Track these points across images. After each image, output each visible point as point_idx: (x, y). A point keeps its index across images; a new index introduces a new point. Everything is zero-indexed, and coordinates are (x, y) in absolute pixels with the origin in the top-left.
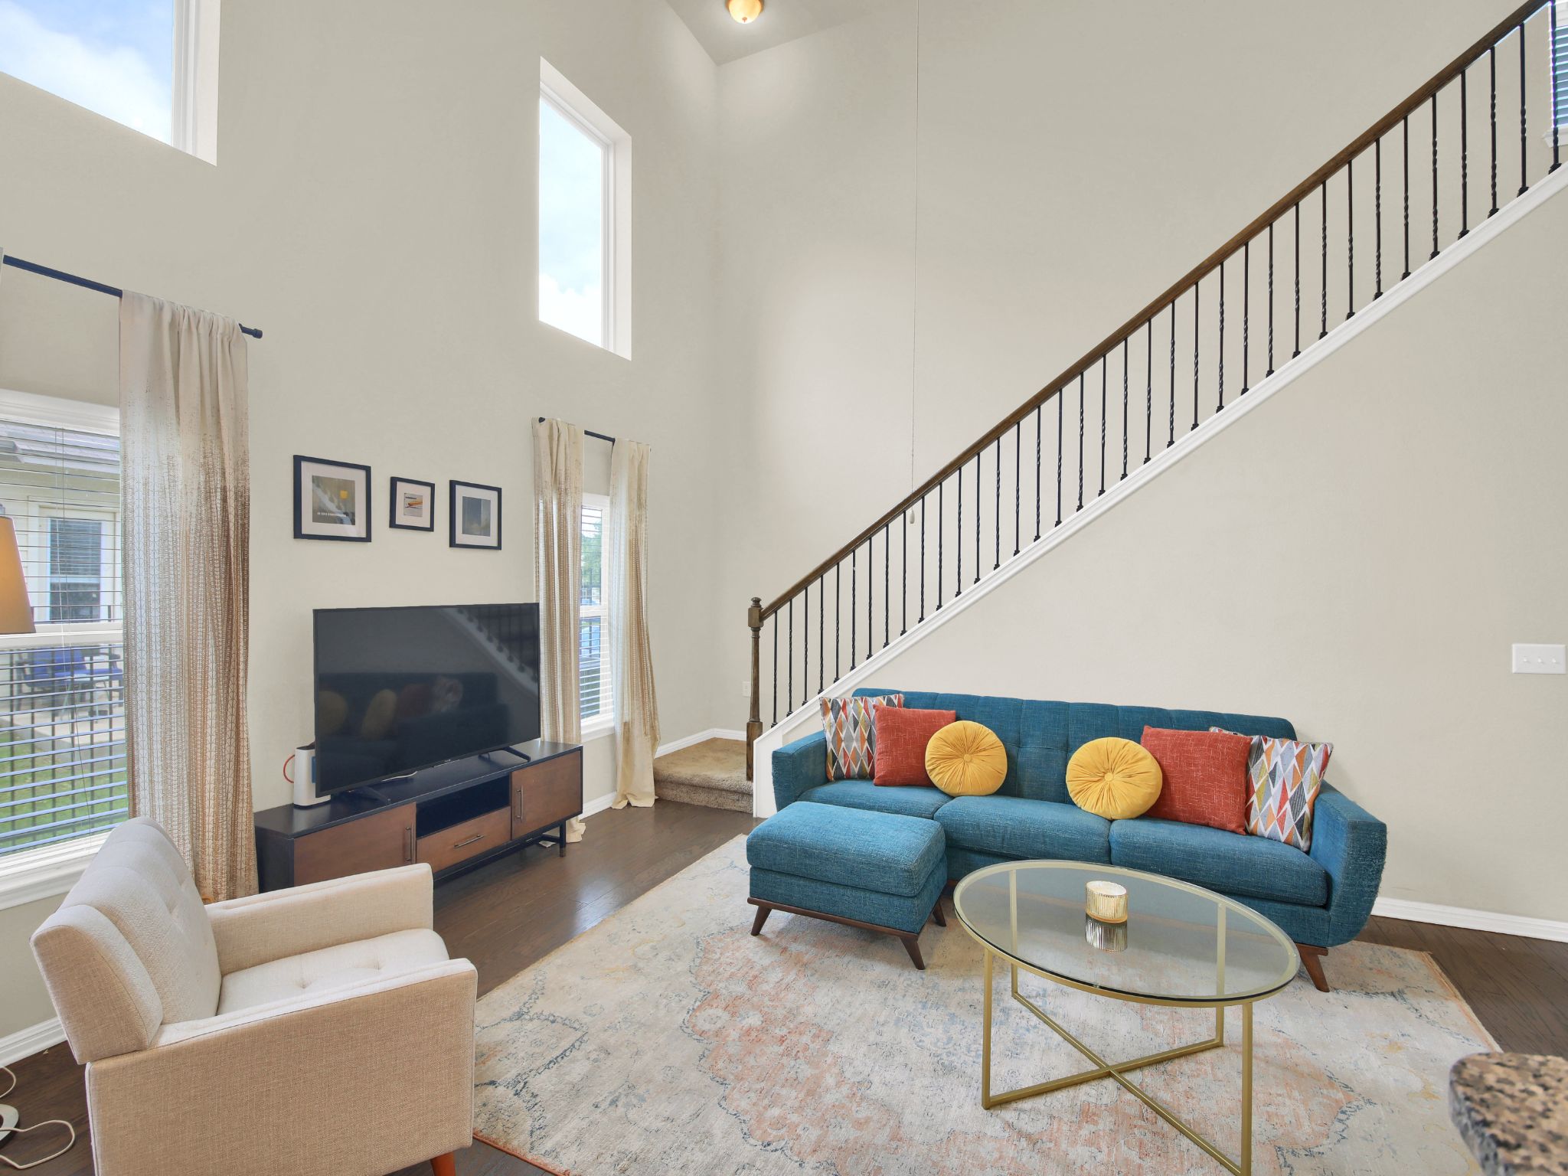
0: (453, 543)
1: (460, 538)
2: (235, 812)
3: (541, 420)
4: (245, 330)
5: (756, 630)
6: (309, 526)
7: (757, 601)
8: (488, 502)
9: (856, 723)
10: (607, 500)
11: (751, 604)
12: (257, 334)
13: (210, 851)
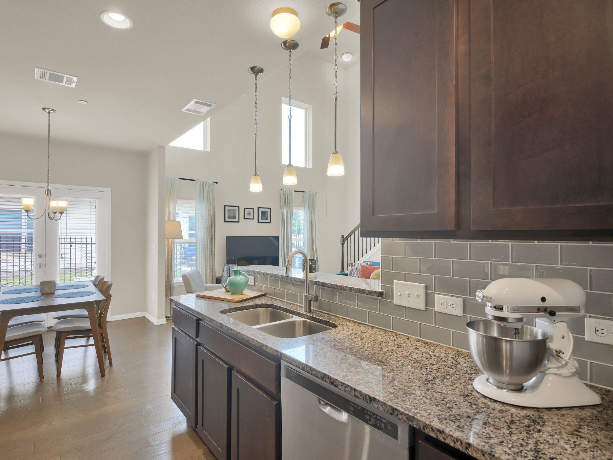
0: (258, 222)
1: (260, 221)
2: (212, 275)
3: (281, 190)
4: (215, 183)
5: (343, 244)
6: (227, 220)
7: (343, 236)
8: (267, 212)
9: (356, 269)
10: (303, 208)
11: (341, 237)
12: (217, 183)
13: (208, 281)
